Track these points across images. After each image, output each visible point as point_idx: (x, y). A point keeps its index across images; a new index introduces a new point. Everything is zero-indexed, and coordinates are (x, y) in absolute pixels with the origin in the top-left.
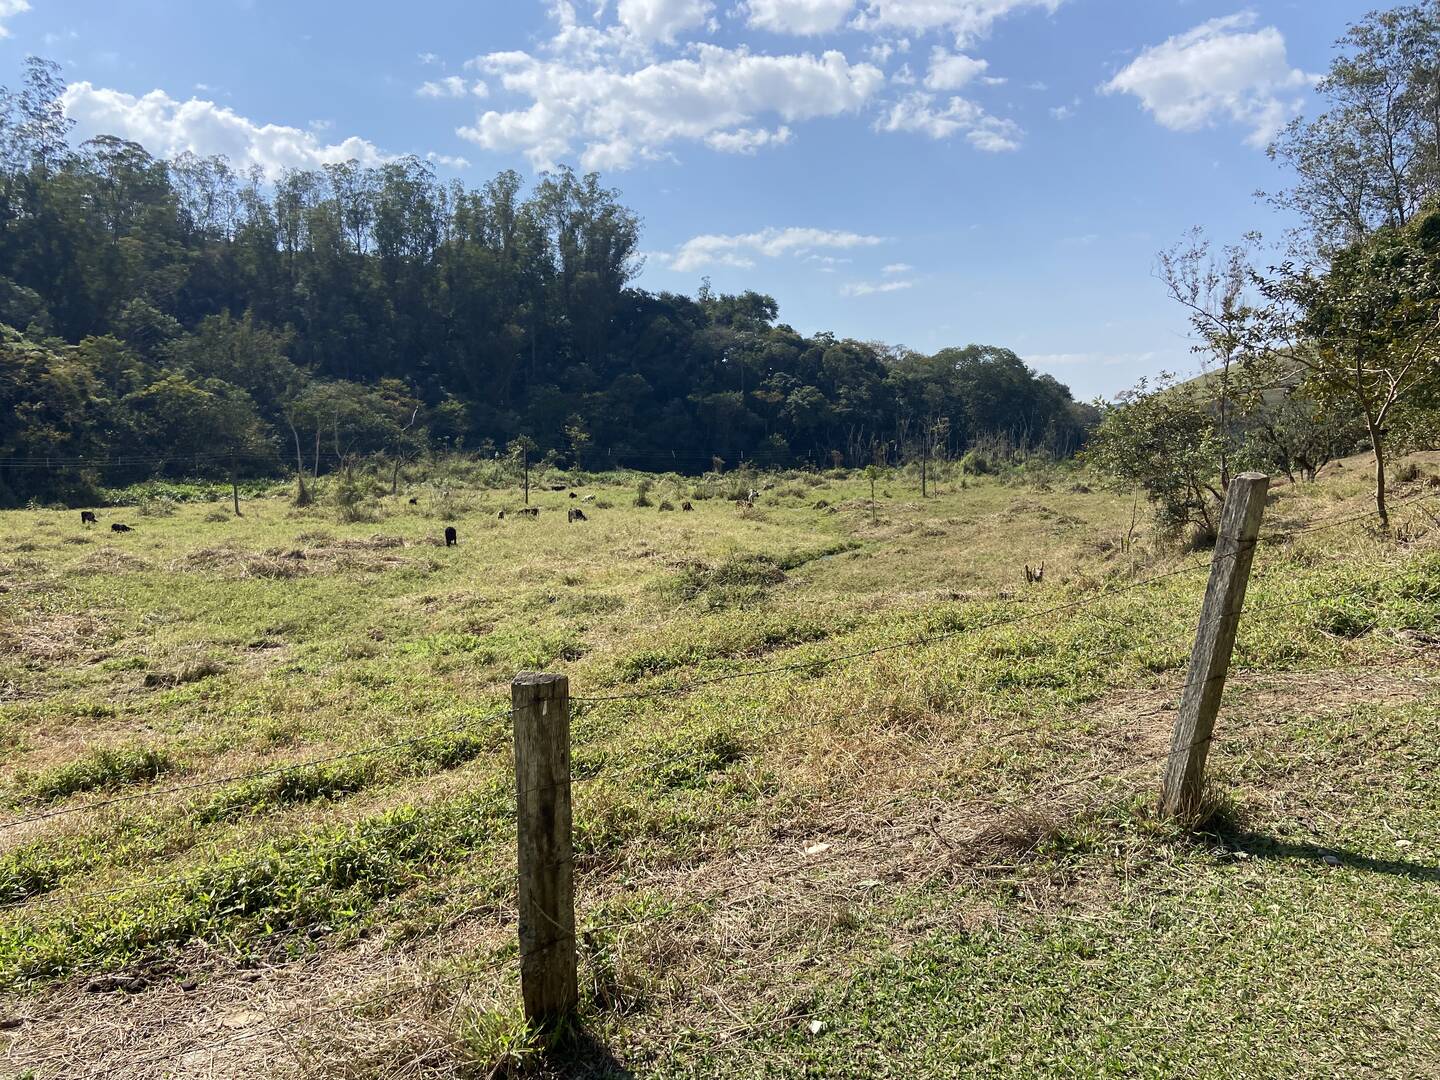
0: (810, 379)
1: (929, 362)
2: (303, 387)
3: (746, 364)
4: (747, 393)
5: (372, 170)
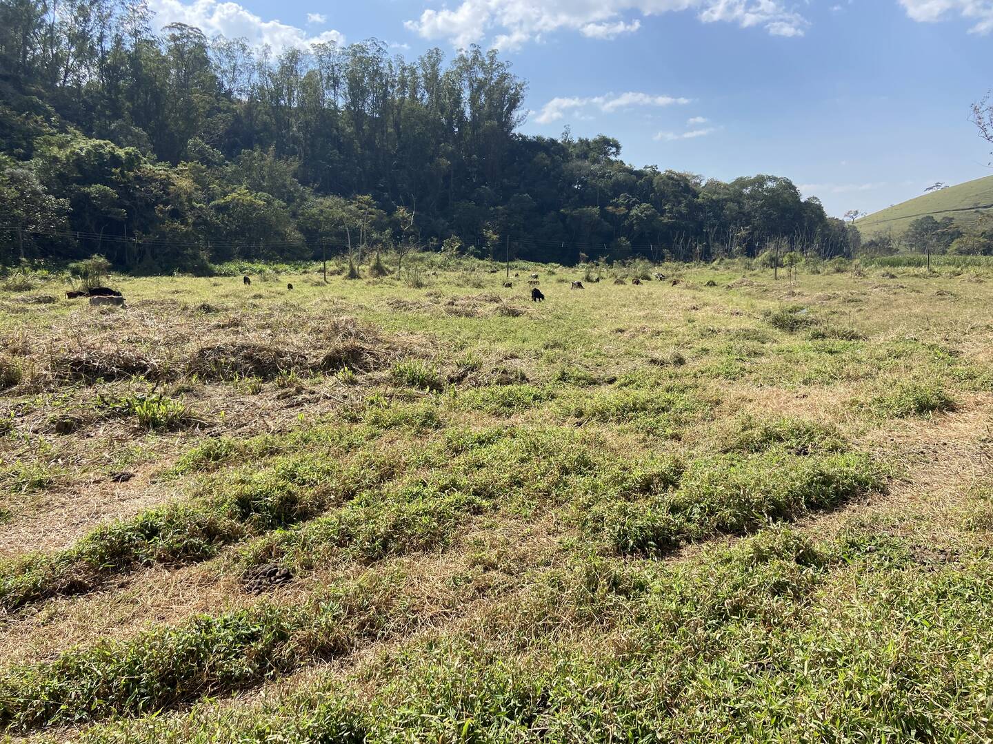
0: (645, 199)
1: (726, 187)
2: (306, 200)
3: (600, 187)
4: (602, 208)
5: (344, 48)
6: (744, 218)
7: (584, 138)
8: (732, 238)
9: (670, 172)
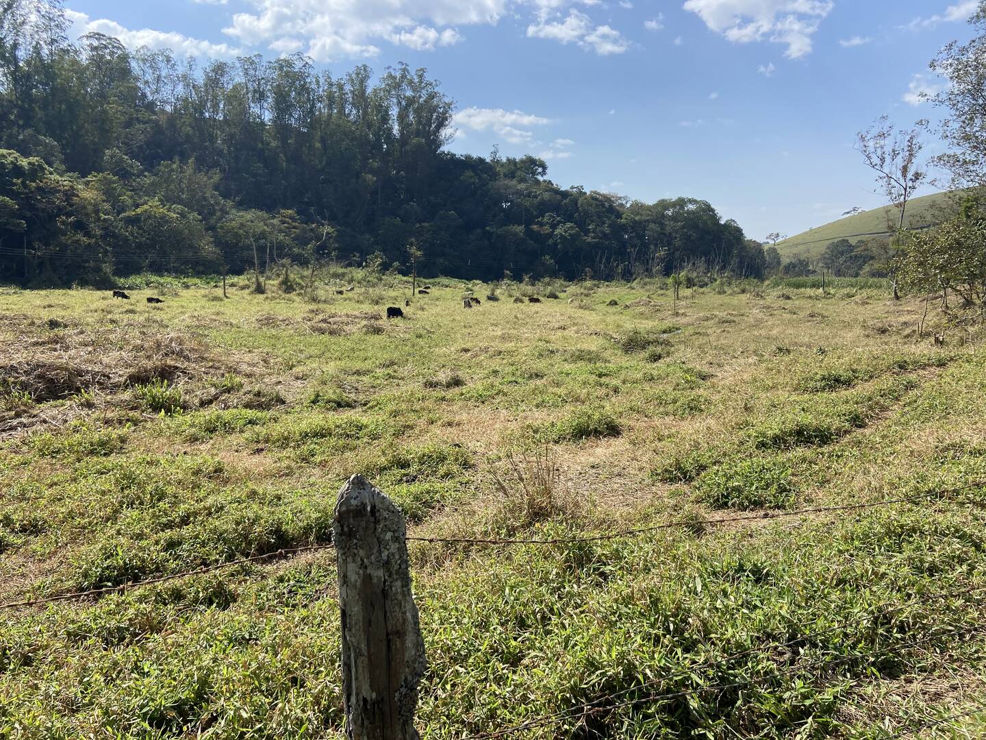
0: (569, 218)
1: (649, 208)
2: (227, 213)
3: (526, 206)
4: (527, 226)
5: (270, 62)
6: (664, 238)
7: (511, 157)
8: (653, 258)
9: (595, 192)
